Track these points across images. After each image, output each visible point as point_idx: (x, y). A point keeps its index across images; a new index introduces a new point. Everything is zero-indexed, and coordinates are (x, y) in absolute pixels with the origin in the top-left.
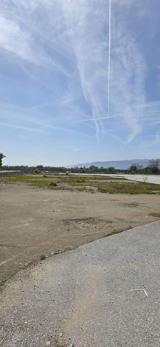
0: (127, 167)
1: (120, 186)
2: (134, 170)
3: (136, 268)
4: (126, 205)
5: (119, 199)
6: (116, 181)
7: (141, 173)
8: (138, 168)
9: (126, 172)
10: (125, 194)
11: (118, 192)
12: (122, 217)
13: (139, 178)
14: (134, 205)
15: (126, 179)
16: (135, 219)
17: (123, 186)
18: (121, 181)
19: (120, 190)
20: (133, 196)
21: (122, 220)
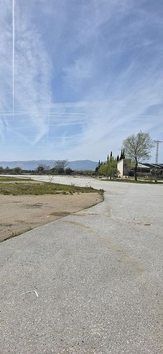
0: (34, 168)
1: (25, 188)
2: (41, 171)
3: (31, 270)
4: (29, 206)
5: (22, 200)
6: (20, 182)
7: (48, 174)
8: (45, 169)
9: (33, 173)
10: (30, 195)
11: (23, 194)
12: (23, 219)
13: (46, 178)
14: (37, 206)
15: (32, 180)
16: (36, 220)
17: (28, 187)
18: (27, 182)
19: (24, 191)
20: (37, 197)
21: (22, 222)
